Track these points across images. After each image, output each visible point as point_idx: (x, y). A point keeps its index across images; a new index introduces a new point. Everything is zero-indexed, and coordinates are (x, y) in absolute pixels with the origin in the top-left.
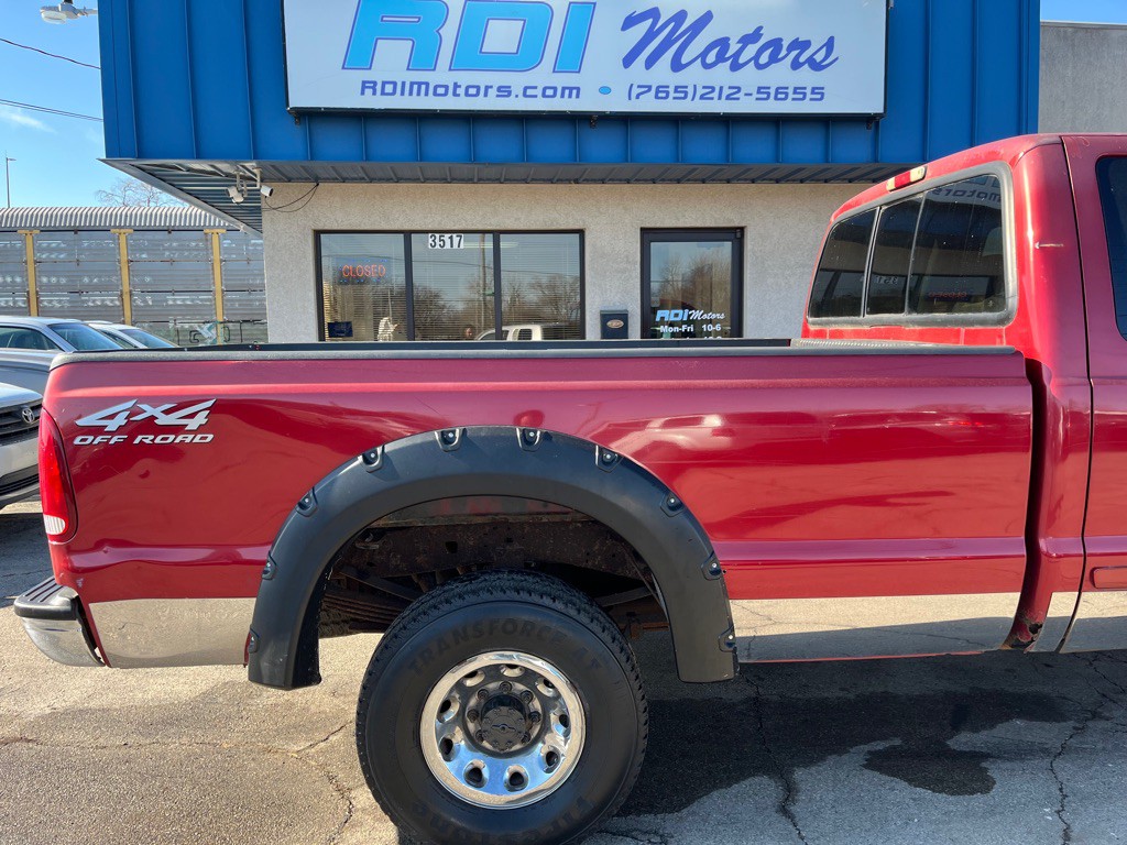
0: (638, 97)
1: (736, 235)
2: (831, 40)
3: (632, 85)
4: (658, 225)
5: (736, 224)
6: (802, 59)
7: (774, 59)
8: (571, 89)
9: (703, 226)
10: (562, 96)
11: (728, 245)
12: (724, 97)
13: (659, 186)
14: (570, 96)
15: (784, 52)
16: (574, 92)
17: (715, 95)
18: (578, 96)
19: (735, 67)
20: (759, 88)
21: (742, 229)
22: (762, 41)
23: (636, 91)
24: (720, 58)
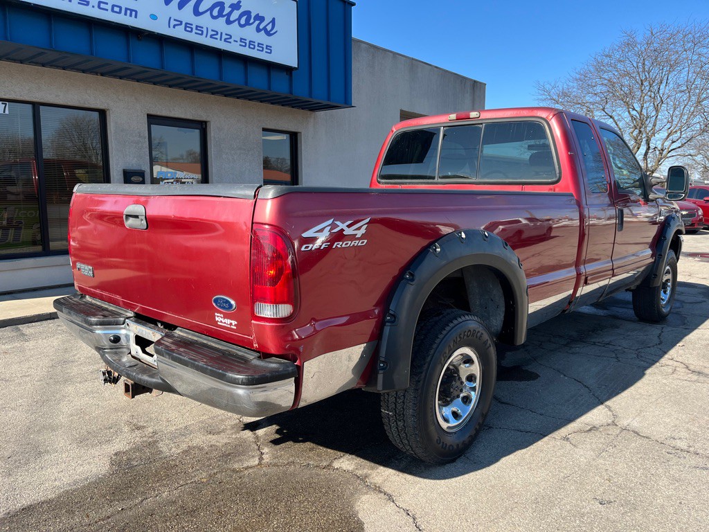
0: (174, 26)
1: (202, 126)
2: (274, 19)
3: (170, 18)
4: (159, 114)
5: (204, 119)
6: (261, 27)
7: (248, 23)
8: (131, 11)
9: (185, 117)
10: (126, 14)
11: (197, 133)
12: (223, 39)
13: (158, 88)
14: (131, 15)
15: (252, 21)
16: (134, 13)
17: (218, 37)
18: (136, 17)
19: (229, 22)
20: (241, 39)
21: (206, 122)
22: (241, 10)
23: (173, 23)
24: (220, 15)
